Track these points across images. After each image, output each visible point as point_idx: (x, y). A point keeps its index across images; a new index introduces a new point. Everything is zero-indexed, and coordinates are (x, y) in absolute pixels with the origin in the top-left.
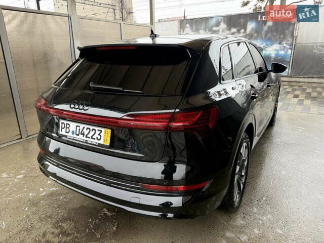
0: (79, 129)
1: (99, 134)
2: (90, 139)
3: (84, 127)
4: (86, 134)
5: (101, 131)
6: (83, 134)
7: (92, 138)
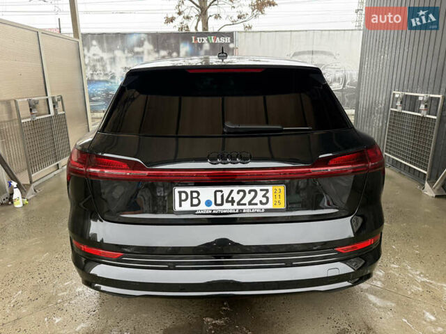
0: (222, 196)
1: (264, 196)
2: (248, 207)
3: (232, 191)
4: (237, 199)
5: (267, 191)
6: (232, 202)
7: (250, 203)
